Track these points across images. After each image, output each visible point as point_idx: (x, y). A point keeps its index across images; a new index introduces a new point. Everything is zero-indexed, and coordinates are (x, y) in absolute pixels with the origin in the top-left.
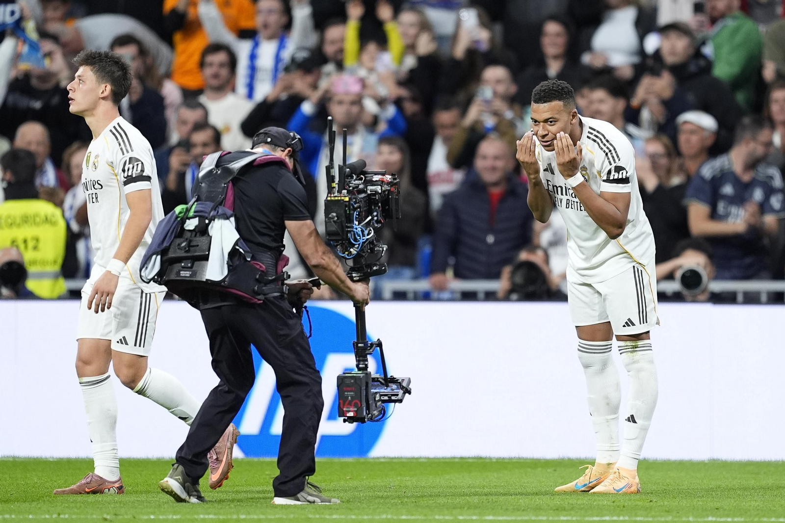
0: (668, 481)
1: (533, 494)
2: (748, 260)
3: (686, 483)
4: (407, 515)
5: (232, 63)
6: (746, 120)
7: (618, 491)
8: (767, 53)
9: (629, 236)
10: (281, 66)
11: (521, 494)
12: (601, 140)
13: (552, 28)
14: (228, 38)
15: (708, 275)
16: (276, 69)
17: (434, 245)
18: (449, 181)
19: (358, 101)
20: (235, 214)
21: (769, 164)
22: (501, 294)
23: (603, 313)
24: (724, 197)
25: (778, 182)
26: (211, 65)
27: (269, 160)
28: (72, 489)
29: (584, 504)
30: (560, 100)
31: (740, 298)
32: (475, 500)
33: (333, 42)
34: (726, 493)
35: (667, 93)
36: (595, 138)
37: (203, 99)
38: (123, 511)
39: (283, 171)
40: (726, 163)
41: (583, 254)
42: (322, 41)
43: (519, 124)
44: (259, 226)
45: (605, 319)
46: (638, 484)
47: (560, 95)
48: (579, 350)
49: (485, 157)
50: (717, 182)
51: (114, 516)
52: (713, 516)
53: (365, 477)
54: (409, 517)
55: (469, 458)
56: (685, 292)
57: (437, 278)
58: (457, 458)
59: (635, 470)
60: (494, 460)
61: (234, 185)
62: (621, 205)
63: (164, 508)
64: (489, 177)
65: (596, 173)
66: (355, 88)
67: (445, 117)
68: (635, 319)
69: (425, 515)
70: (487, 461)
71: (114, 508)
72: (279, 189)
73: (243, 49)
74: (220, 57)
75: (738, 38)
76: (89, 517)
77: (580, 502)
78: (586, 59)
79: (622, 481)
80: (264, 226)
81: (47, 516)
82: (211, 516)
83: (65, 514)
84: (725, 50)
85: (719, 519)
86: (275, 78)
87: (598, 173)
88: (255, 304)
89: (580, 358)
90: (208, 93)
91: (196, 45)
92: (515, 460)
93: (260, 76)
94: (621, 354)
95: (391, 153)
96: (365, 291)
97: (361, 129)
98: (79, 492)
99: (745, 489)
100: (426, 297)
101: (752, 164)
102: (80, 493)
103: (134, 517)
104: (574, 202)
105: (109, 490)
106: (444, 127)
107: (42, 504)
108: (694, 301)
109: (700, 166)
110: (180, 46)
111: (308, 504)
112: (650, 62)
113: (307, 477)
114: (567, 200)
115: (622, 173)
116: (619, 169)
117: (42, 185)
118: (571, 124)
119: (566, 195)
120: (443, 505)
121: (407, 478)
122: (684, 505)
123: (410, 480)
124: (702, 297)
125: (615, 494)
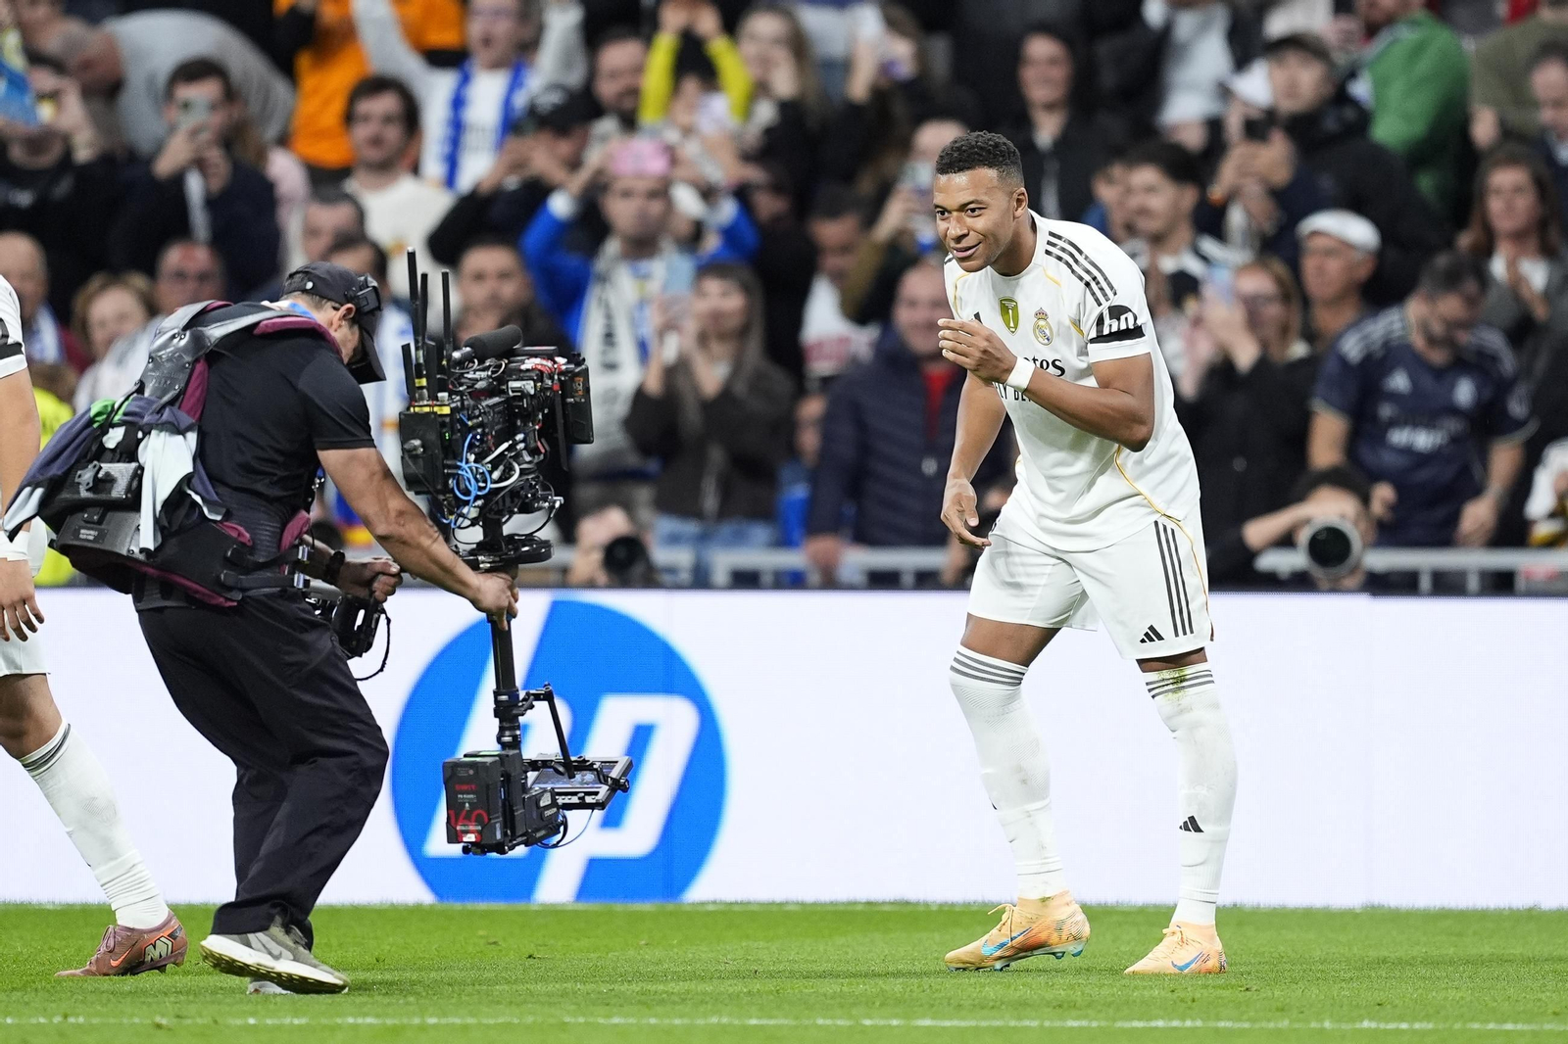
0: (1281, 948)
3: (1319, 952)
4: (759, 1018)
5: (410, 117)
7: (1181, 969)
9: (1145, 461)
12: (1073, 257)
13: (1042, 49)
14: (408, 65)
15: (1363, 538)
19: (661, 191)
20: (199, 425)
22: (948, 577)
24: (1392, 396)
26: (366, 118)
29: (1113, 995)
30: (990, 166)
31: (1425, 583)
32: (896, 986)
33: (614, 75)
34: (1398, 973)
35: (1282, 175)
36: (1061, 254)
37: (352, 185)
38: (193, 1009)
40: (1397, 326)
42: (592, 75)
46: (1220, 954)
47: (991, 156)
49: (913, 303)
50: (1373, 367)
51: (175, 1020)
52: (1371, 1019)
53: (675, 942)
54: (764, 1022)
55: (884, 903)
56: (1318, 572)
57: (823, 544)
58: (860, 903)
59: (1212, 926)
60: (934, 908)
63: (275, 1004)
64: (922, 344)
66: (656, 165)
67: (831, 231)
68: (1166, 628)
69: (797, 1018)
70: (922, 909)
71: (176, 1003)
72: (302, 387)
73: (435, 90)
74: (385, 104)
75: (1424, 65)
76: (125, 1021)
77: (1105, 991)
79: (1188, 948)
81: (42, 1020)
82: (369, 1020)
83: (77, 1015)
84: (1396, 91)
85: (1382, 1026)
86: (500, 145)
90: (362, 174)
91: (340, 79)
92: (975, 908)
93: (470, 139)
94: (1153, 697)
95: (724, 294)
97: (668, 246)
99: (1436, 965)
103: (216, 1022)
106: (832, 249)
107: (33, 994)
108: (1335, 589)
110: (310, 80)
115: (1126, 319)
118: (1014, 218)
120: (832, 998)
121: (762, 944)
122: (1314, 996)
123: (768, 948)
124: (1350, 582)
125: (1175, 974)
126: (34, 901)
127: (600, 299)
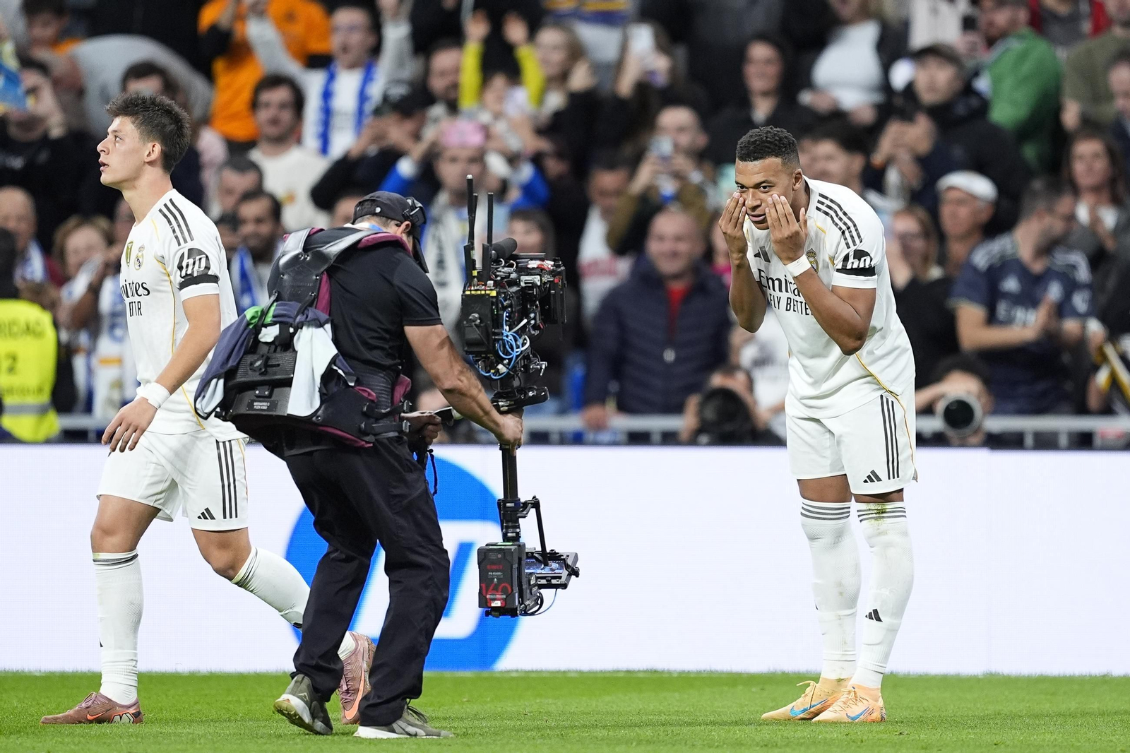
0: (925, 704)
1: (731, 723)
2: (1041, 386)
3: (952, 707)
5: (298, 102)
6: (1037, 185)
7: (853, 719)
8: (1067, 88)
9: (875, 351)
10: (369, 107)
11: (714, 723)
12: (836, 212)
13: (760, 52)
14: (292, 68)
15: (983, 408)
16: (360, 112)
17: (588, 365)
18: (611, 272)
19: (479, 158)
20: (331, 318)
21: (1071, 248)
22: (684, 436)
23: (837, 462)
24: (1007, 296)
25: (1083, 274)
26: (267, 105)
27: (379, 241)
28: (68, 716)
29: (804, 738)
30: (776, 156)
31: (1029, 440)
32: (649, 732)
33: (443, 74)
34: (1008, 721)
35: (924, 146)
36: (827, 210)
37: (256, 155)
39: (401, 255)
40: (1009, 247)
41: (810, 376)
42: (427, 72)
43: (711, 192)
44: (367, 335)
45: (839, 470)
46: (881, 709)
47: (777, 148)
48: (802, 514)
49: (661, 238)
50: (995, 273)
53: (489, 699)
55: (639, 671)
56: (951, 433)
57: (594, 412)
58: (622, 671)
59: (878, 689)
60: (675, 675)
61: (330, 276)
62: (861, 307)
63: (200, 744)
64: (668, 267)
65: (828, 260)
66: (475, 139)
67: (606, 180)
68: (882, 472)
70: (667, 675)
71: (128, 743)
72: (396, 281)
73: (313, 83)
74: (280, 95)
75: (1026, 68)
77: (799, 734)
78: (806, 98)
79: (859, 704)
80: (376, 335)
84: (1008, 83)
86: (359, 124)
87: (830, 259)
88: (362, 448)
89: (803, 525)
90: (264, 145)
91: (247, 77)
93: (337, 121)
94: (861, 521)
95: (527, 232)
96: (518, 428)
98: (78, 720)
99: (1037, 716)
100: (577, 439)
101: (1047, 247)
102: (80, 722)
104: (797, 302)
105: (121, 718)
106: (604, 193)
107: (25, 737)
108: (963, 444)
109: (971, 251)
110: (223, 79)
111: (407, 738)
112: (898, 102)
113: (408, 700)
114: (788, 298)
115: (865, 260)
116: (860, 254)
117: (24, 279)
118: (793, 190)
119: (787, 291)
120: (602, 740)
121: (550, 701)
122: (948, 738)
123: (555, 704)
124: (974, 440)
125: (848, 723)
126: (26, 670)
127: (434, 236)
